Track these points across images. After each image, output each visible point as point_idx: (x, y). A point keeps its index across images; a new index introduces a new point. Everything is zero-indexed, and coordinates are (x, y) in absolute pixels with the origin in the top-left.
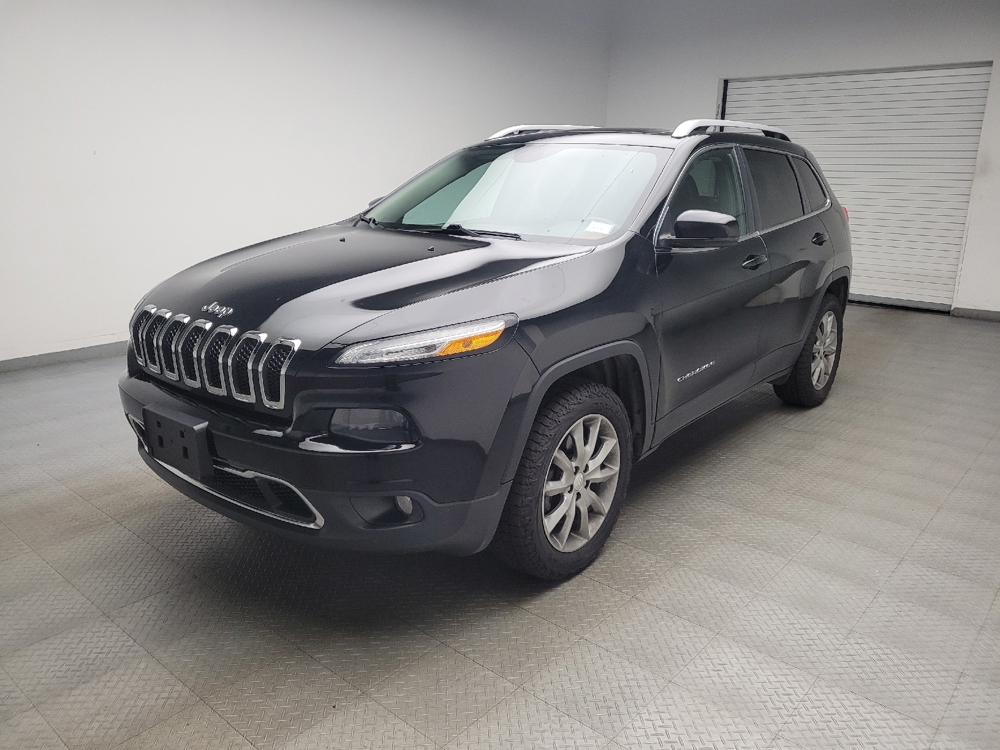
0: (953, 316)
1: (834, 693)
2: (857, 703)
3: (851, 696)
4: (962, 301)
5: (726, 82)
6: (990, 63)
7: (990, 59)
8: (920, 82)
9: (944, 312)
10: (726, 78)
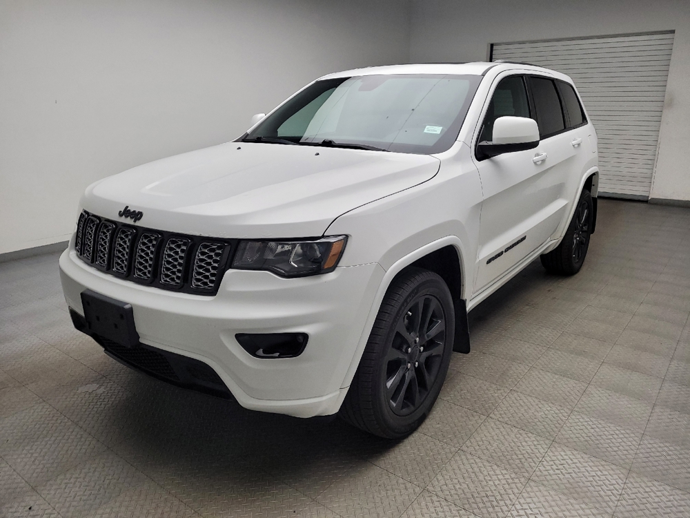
0: (650, 204)
1: (644, 482)
2: (661, 488)
3: (656, 483)
4: (656, 193)
5: (492, 45)
6: (673, 32)
7: (673, 29)
8: (632, 44)
9: (644, 201)
10: (492, 42)
